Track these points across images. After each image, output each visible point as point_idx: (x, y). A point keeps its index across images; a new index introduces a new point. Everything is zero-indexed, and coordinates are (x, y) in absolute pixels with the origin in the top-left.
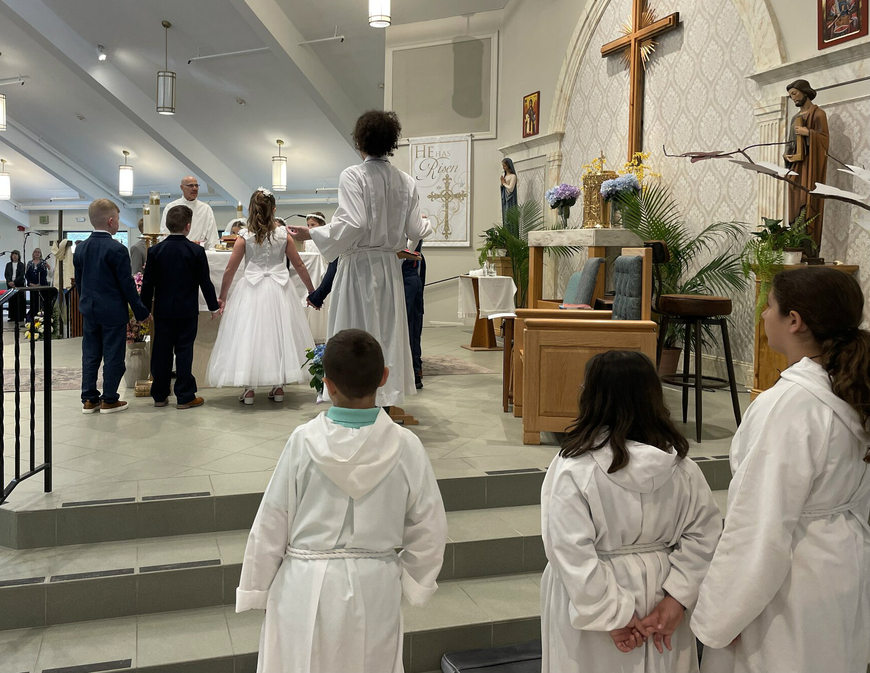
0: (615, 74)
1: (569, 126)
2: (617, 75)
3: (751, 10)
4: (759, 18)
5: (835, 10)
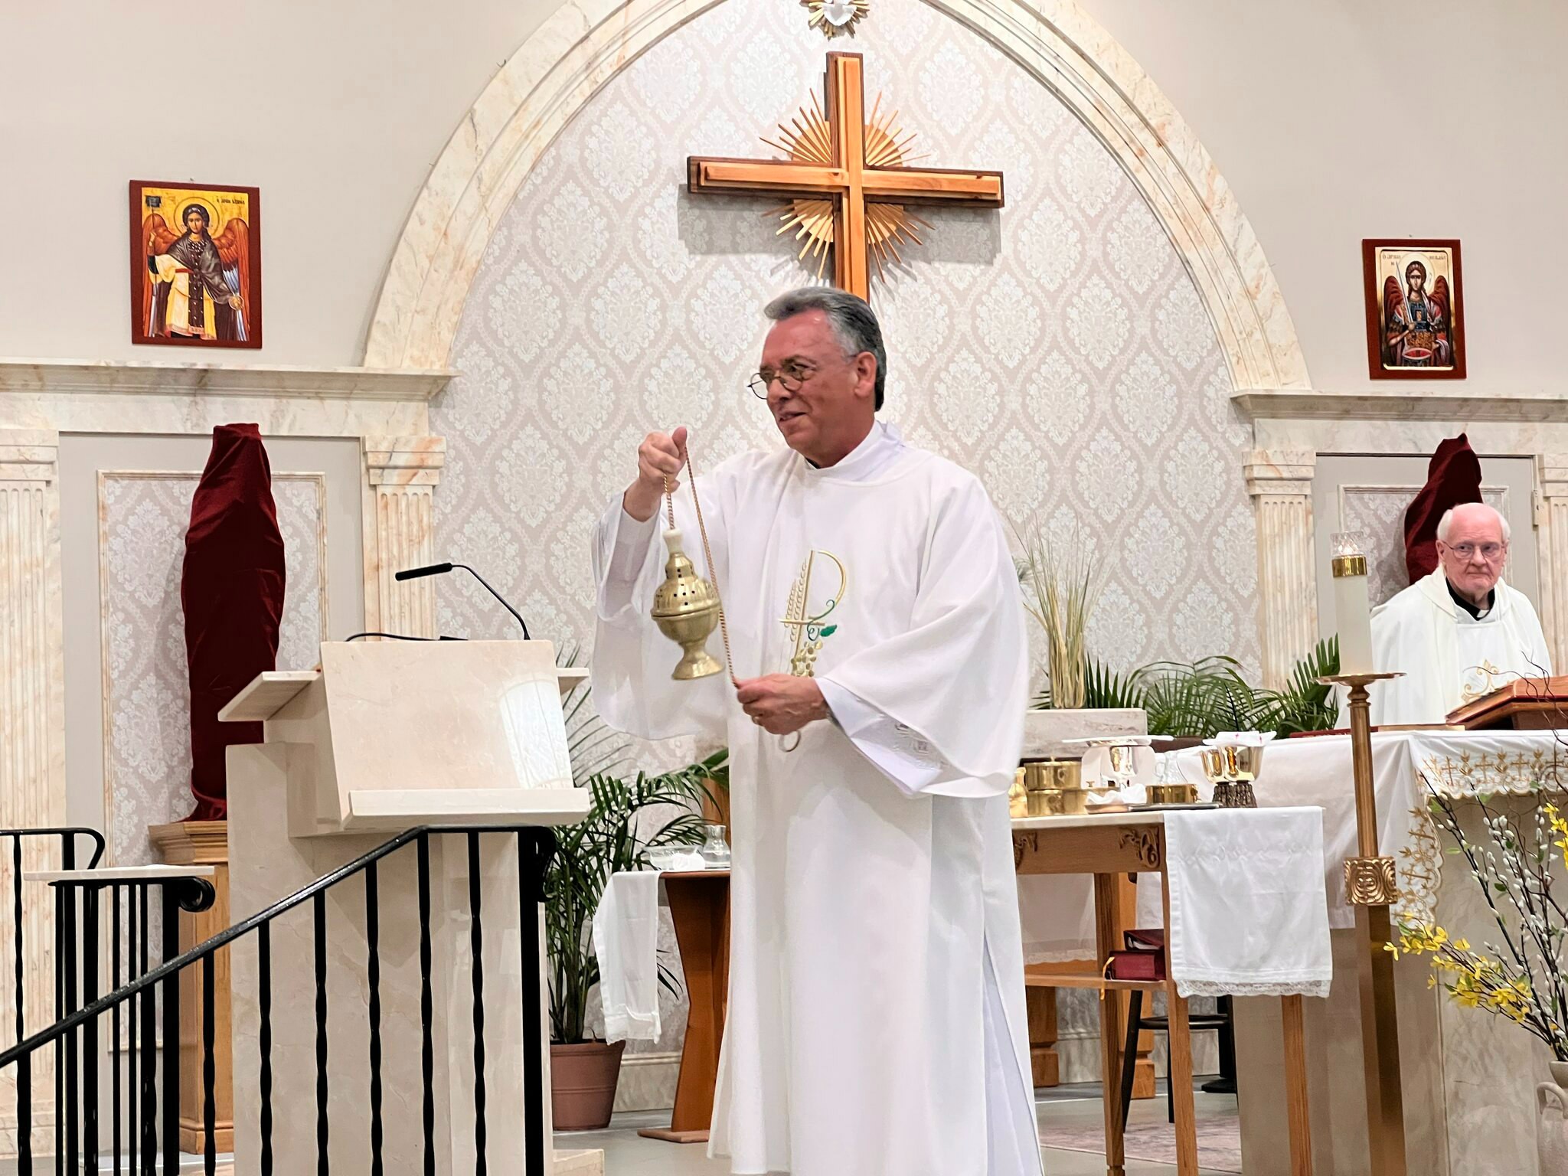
0: (723, 252)
1: (474, 356)
3: (1219, 247)
4: (1249, 274)
5: (1404, 314)
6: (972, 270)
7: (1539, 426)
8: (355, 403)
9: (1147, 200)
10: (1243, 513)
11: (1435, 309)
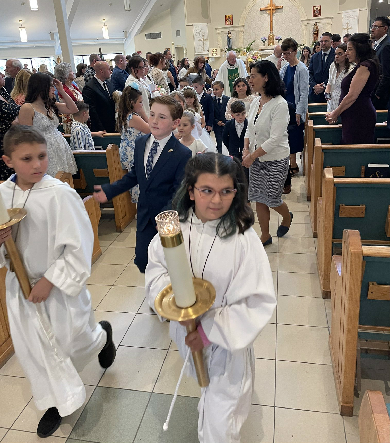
1: (246, 24)
2: (263, 15)
3: (300, 9)
4: (302, 11)
5: (316, 12)
6: (281, 13)
7: (327, 19)
8: (239, 28)
9: (295, 6)
10: (301, 29)
11: (319, 11)
